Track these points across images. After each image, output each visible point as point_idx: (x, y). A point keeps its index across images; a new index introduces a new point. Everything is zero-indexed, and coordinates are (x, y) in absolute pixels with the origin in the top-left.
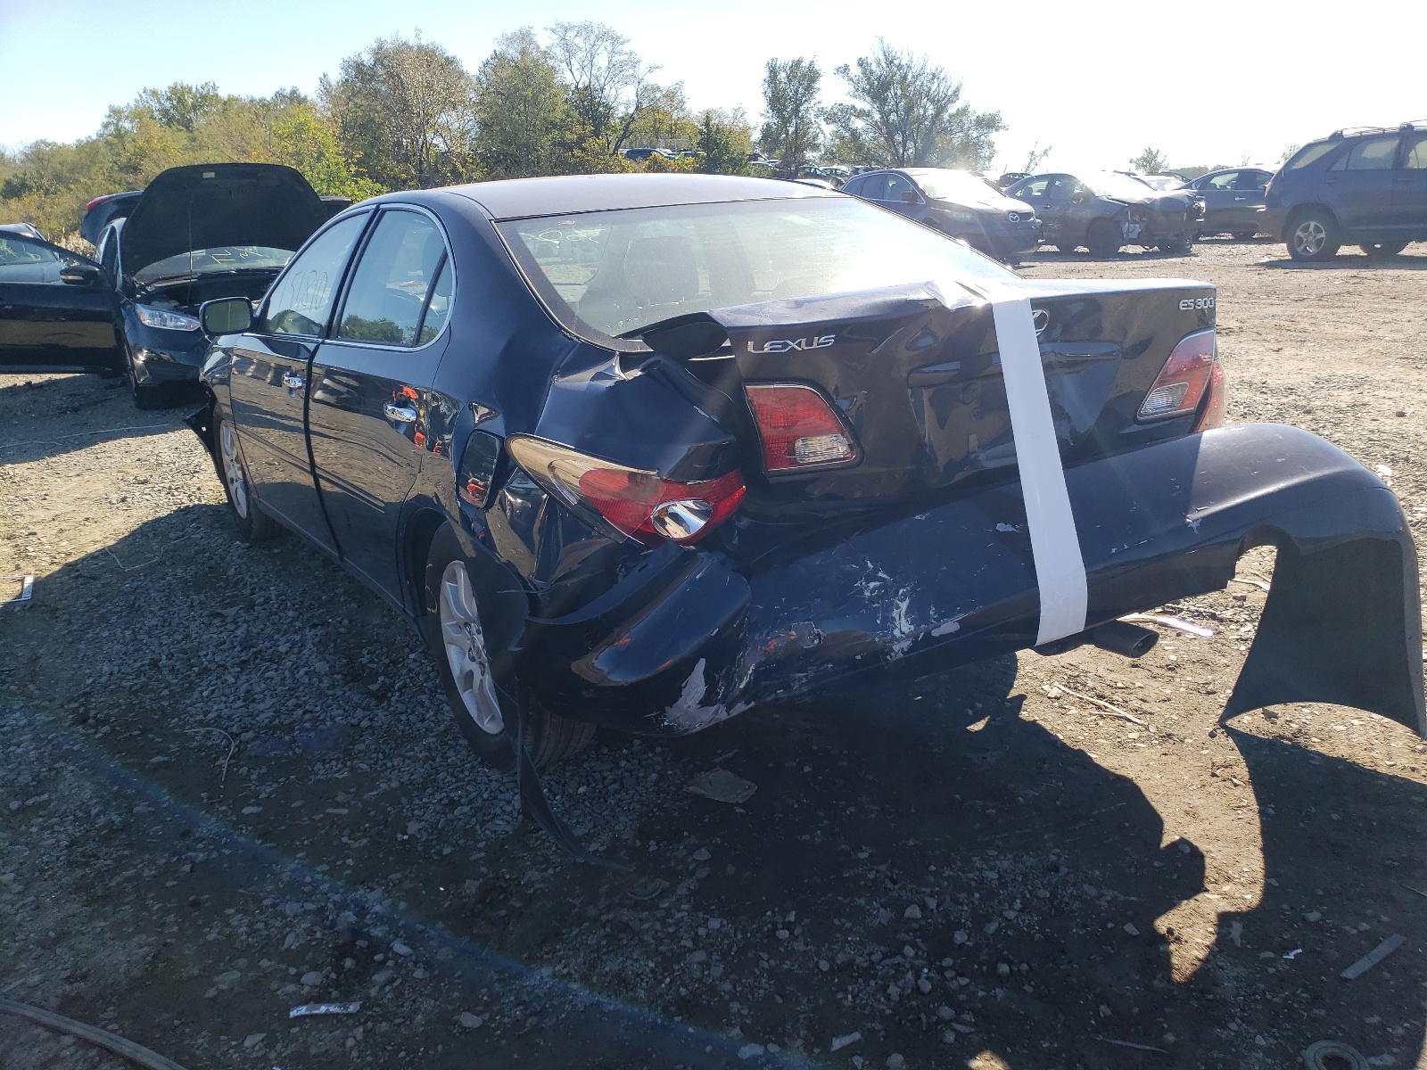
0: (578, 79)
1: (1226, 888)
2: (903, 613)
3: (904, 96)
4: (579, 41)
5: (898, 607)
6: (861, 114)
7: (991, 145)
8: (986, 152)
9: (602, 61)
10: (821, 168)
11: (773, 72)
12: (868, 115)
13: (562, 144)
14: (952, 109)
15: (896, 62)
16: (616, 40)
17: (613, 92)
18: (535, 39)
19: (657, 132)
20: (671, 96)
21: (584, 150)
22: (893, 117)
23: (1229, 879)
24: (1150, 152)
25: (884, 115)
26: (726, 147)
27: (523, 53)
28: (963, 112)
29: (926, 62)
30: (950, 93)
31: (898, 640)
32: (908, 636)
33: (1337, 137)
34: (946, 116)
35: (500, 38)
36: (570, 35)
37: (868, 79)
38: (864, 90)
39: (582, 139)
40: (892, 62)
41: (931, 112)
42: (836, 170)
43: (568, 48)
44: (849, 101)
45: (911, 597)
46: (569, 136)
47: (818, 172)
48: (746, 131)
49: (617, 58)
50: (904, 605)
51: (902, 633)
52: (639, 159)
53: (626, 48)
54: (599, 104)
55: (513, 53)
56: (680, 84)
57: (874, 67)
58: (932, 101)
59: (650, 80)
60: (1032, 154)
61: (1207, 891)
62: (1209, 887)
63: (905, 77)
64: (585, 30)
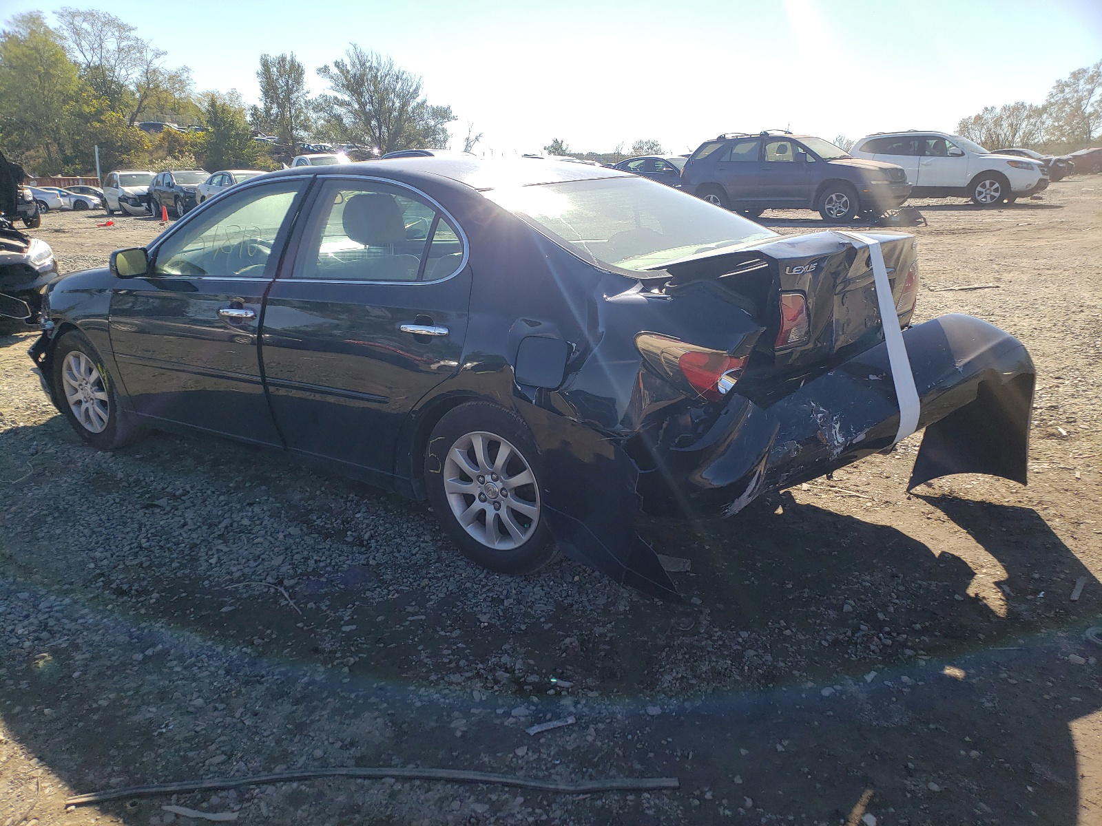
0: (89, 58)
1: (984, 571)
2: (837, 430)
3: (376, 91)
4: (86, 26)
5: (835, 428)
6: (342, 104)
7: (444, 131)
8: (441, 137)
9: (111, 44)
10: (313, 145)
11: (266, 65)
12: (349, 104)
13: (80, 115)
14: (413, 104)
15: (368, 64)
16: (122, 28)
17: (123, 72)
18: (45, 21)
19: (161, 108)
20: (174, 78)
21: (102, 122)
22: (369, 107)
23: (982, 566)
24: (556, 141)
25: (362, 105)
26: (232, 125)
27: (33, 32)
28: (422, 105)
29: (391, 66)
30: (411, 90)
31: (837, 447)
32: (842, 444)
33: (721, 139)
34: (410, 109)
35: (10, 19)
36: (78, 21)
37: (346, 77)
38: (343, 85)
39: (99, 112)
40: (364, 64)
41: (397, 104)
42: (324, 146)
43: (77, 32)
44: (332, 94)
45: (840, 420)
46: (86, 109)
47: (311, 148)
48: (241, 111)
49: (124, 44)
50: (837, 426)
51: (838, 442)
52: (152, 131)
53: (133, 34)
54: (112, 82)
55: (23, 33)
56: (185, 69)
57: (349, 68)
58: (398, 96)
59: (156, 63)
60: (468, 139)
61: (976, 574)
62: (976, 571)
63: (376, 77)
64: (90, 16)
